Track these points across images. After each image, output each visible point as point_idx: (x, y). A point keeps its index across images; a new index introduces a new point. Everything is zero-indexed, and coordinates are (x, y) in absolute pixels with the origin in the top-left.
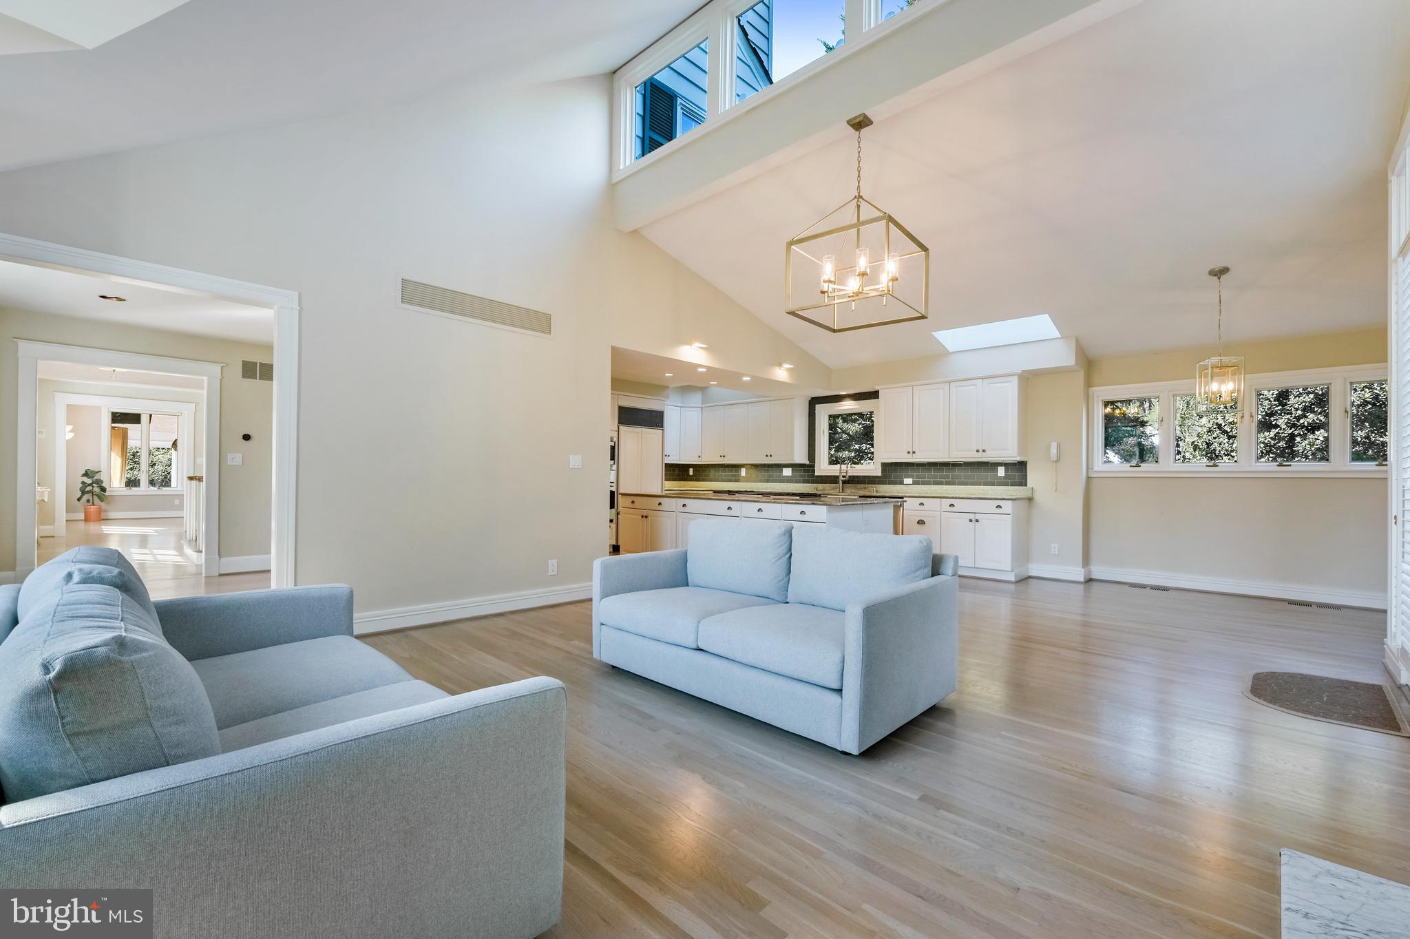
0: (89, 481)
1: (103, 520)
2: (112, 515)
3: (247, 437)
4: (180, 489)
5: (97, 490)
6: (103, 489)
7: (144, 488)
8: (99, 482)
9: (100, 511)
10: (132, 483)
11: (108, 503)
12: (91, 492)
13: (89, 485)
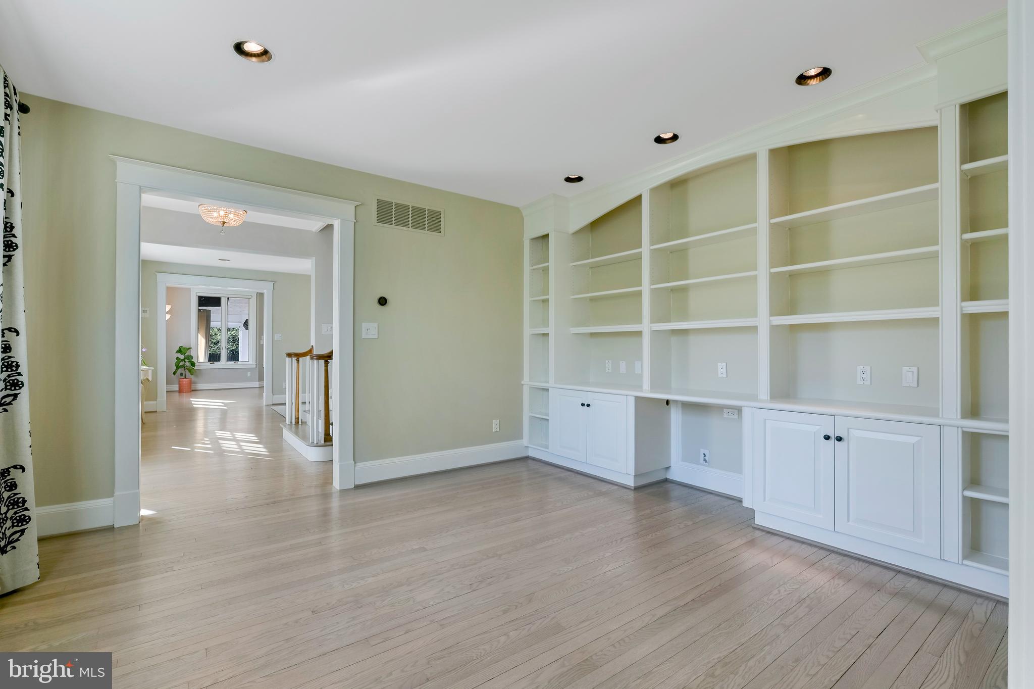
0: (182, 357)
1: (193, 390)
2: (200, 386)
3: (383, 301)
4: (251, 363)
5: (188, 364)
6: (193, 364)
7: (224, 363)
8: (190, 358)
9: (191, 383)
10: (214, 357)
11: (197, 376)
12: (183, 366)
13: (182, 360)
